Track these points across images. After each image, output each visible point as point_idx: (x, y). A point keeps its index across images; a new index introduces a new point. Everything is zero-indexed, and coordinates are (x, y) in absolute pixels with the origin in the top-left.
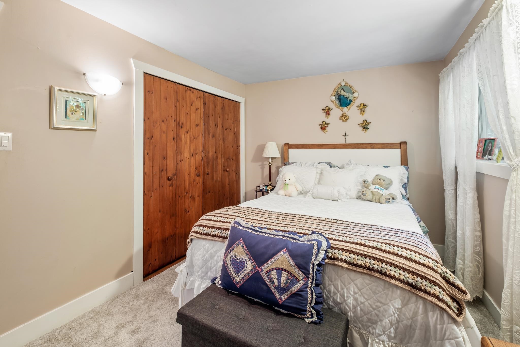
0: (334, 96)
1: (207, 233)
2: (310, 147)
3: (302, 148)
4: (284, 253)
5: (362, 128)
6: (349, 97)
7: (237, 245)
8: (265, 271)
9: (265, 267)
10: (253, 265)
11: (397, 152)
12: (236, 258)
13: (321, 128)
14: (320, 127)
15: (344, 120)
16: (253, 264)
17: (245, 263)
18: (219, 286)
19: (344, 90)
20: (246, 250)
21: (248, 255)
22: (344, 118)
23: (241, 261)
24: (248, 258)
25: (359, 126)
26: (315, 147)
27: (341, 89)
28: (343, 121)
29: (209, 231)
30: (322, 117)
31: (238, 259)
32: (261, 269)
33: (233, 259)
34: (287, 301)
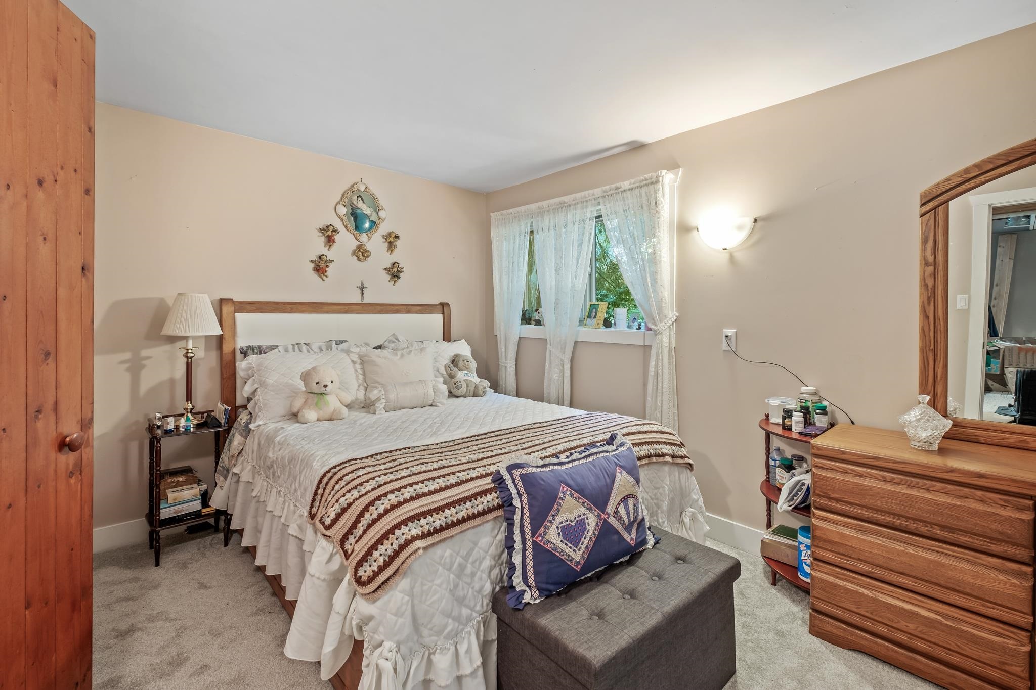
0: (345, 206)
1: (444, 525)
2: (292, 309)
3: (274, 310)
4: (621, 473)
5: (389, 277)
6: (371, 216)
7: (562, 499)
8: (612, 514)
9: (610, 509)
10: (596, 516)
11: (438, 318)
12: (568, 522)
13: (314, 268)
14: (312, 265)
15: (361, 257)
16: (596, 513)
17: (585, 520)
18: (538, 601)
19: (362, 199)
20: (579, 498)
21: (586, 505)
22: (362, 253)
23: (577, 521)
24: (587, 509)
25: (385, 272)
26: (304, 309)
27: (358, 197)
28: (359, 259)
29: (446, 518)
30: (318, 246)
31: (572, 522)
32: (607, 513)
33: (563, 527)
34: (638, 536)
